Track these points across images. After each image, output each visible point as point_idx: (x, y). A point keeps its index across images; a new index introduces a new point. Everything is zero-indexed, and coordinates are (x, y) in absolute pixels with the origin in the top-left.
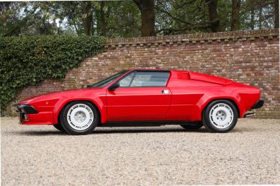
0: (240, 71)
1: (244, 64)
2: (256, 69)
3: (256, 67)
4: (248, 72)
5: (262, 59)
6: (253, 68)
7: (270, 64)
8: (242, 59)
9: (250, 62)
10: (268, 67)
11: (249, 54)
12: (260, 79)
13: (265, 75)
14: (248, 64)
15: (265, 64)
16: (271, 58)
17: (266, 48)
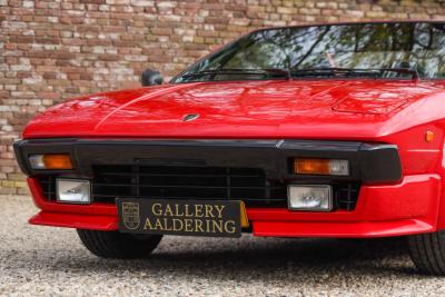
0: (25, 65)
1: (36, 46)
2: (73, 62)
3: (73, 56)
4: (48, 69)
5: (89, 36)
6: (63, 59)
7: (113, 51)
8: (32, 32)
9: (54, 42)
10: (106, 60)
11: (55, 20)
12: (83, 89)
13: (97, 78)
14: (48, 47)
15: (98, 50)
16: (115, 36)
17: (104, 7)
